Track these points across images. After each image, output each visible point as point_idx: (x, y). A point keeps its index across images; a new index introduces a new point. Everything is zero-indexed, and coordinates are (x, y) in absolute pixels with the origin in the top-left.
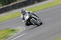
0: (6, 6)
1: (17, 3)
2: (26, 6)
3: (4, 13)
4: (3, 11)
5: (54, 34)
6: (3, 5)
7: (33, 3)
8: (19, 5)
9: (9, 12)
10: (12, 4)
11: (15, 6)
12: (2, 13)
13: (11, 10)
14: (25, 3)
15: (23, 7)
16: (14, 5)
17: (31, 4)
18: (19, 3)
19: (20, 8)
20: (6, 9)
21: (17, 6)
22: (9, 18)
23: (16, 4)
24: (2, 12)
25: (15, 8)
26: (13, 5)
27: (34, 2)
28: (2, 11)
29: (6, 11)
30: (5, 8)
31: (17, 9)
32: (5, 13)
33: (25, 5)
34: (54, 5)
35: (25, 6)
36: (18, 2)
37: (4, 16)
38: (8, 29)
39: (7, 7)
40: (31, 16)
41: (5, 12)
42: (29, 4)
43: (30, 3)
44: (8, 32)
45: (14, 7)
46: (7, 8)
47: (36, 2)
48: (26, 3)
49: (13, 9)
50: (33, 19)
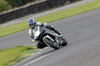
0: (17, 9)
1: (36, 3)
2: (51, 8)
3: (14, 19)
4: (13, 16)
5: (97, 55)
6: (13, 6)
7: (63, 4)
8: (39, 7)
9: (22, 18)
10: (28, 5)
11: (33, 9)
12: (11, 20)
13: (27, 14)
14: (49, 4)
15: (47, 9)
16: (31, 6)
17: (59, 6)
18: (40, 4)
19: (40, 11)
20: (18, 14)
21: (36, 8)
22: (23, 29)
23: (35, 5)
24: (12, 18)
25: (33, 11)
26: (29, 7)
27: (65, 2)
28: (11, 16)
29: (18, 16)
30: (16, 11)
31: (36, 13)
32: (16, 20)
33: (50, 6)
34: (96, 7)
35: (48, 9)
36: (38, 2)
37: (15, 25)
38: (22, 46)
39: (20, 10)
40: (44, 31)
41: (17, 18)
42: (56, 5)
43: (58, 4)
44: (21, 52)
45: (31, 10)
46: (20, 12)
47: (68, 2)
48: (51, 3)
49: (29, 13)
50: (48, 36)
